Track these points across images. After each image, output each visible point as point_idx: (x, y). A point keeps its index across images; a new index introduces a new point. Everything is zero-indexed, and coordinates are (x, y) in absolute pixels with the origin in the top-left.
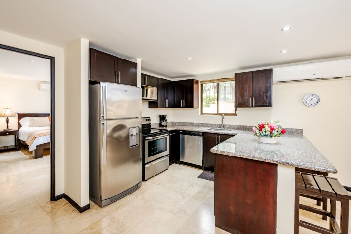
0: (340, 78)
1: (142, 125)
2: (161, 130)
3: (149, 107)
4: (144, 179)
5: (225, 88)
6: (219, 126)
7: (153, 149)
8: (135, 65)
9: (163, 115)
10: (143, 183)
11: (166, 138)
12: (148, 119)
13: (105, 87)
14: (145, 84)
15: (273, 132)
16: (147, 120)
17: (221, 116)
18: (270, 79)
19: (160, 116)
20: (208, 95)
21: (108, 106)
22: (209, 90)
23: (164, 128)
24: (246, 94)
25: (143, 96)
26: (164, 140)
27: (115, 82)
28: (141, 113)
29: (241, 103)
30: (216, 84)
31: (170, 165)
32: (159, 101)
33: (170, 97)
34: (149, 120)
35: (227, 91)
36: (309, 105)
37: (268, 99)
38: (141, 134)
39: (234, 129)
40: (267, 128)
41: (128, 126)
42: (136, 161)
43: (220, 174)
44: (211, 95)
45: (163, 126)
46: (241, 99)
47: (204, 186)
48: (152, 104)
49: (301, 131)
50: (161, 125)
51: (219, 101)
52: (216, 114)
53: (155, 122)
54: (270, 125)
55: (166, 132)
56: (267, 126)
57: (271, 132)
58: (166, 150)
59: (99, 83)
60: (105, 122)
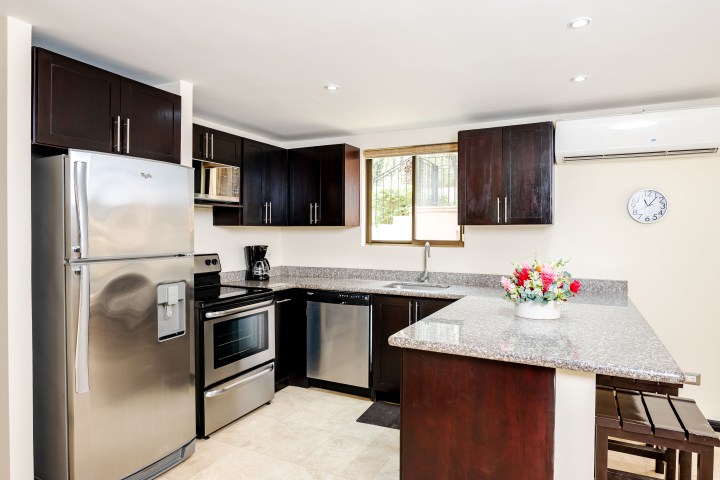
0: (711, 150)
1: (196, 276)
2: (251, 291)
3: (217, 222)
4: (201, 434)
5: (435, 168)
6: (416, 276)
7: (229, 346)
8: (174, 101)
9: (257, 247)
10: (200, 444)
11: (266, 313)
12: (211, 258)
13: (84, 164)
14: (203, 157)
15: (551, 288)
16: (208, 262)
17: (421, 249)
18: (548, 149)
19: (249, 249)
20: (387, 188)
21: (92, 221)
22: (390, 173)
23: (261, 285)
24: (488, 187)
25: (197, 190)
26: (261, 317)
27: (114, 151)
28: (192, 241)
29: (473, 213)
30: (410, 157)
31: (277, 390)
32: (245, 207)
33: (278, 195)
34: (215, 262)
35: (440, 178)
36: (642, 219)
37: (543, 202)
38: (192, 302)
39: (457, 284)
40: (536, 280)
41: (154, 280)
42: (176, 384)
43: (414, 404)
44: (395, 189)
45: (257, 278)
46: (473, 201)
47: (375, 443)
48: (225, 215)
49: (624, 285)
50: (250, 276)
51: (417, 207)
52: (410, 243)
53: (232, 266)
54: (542, 270)
55: (267, 295)
56: (535, 276)
57: (545, 291)
58: (266, 347)
59: (66, 153)
60: (84, 268)
